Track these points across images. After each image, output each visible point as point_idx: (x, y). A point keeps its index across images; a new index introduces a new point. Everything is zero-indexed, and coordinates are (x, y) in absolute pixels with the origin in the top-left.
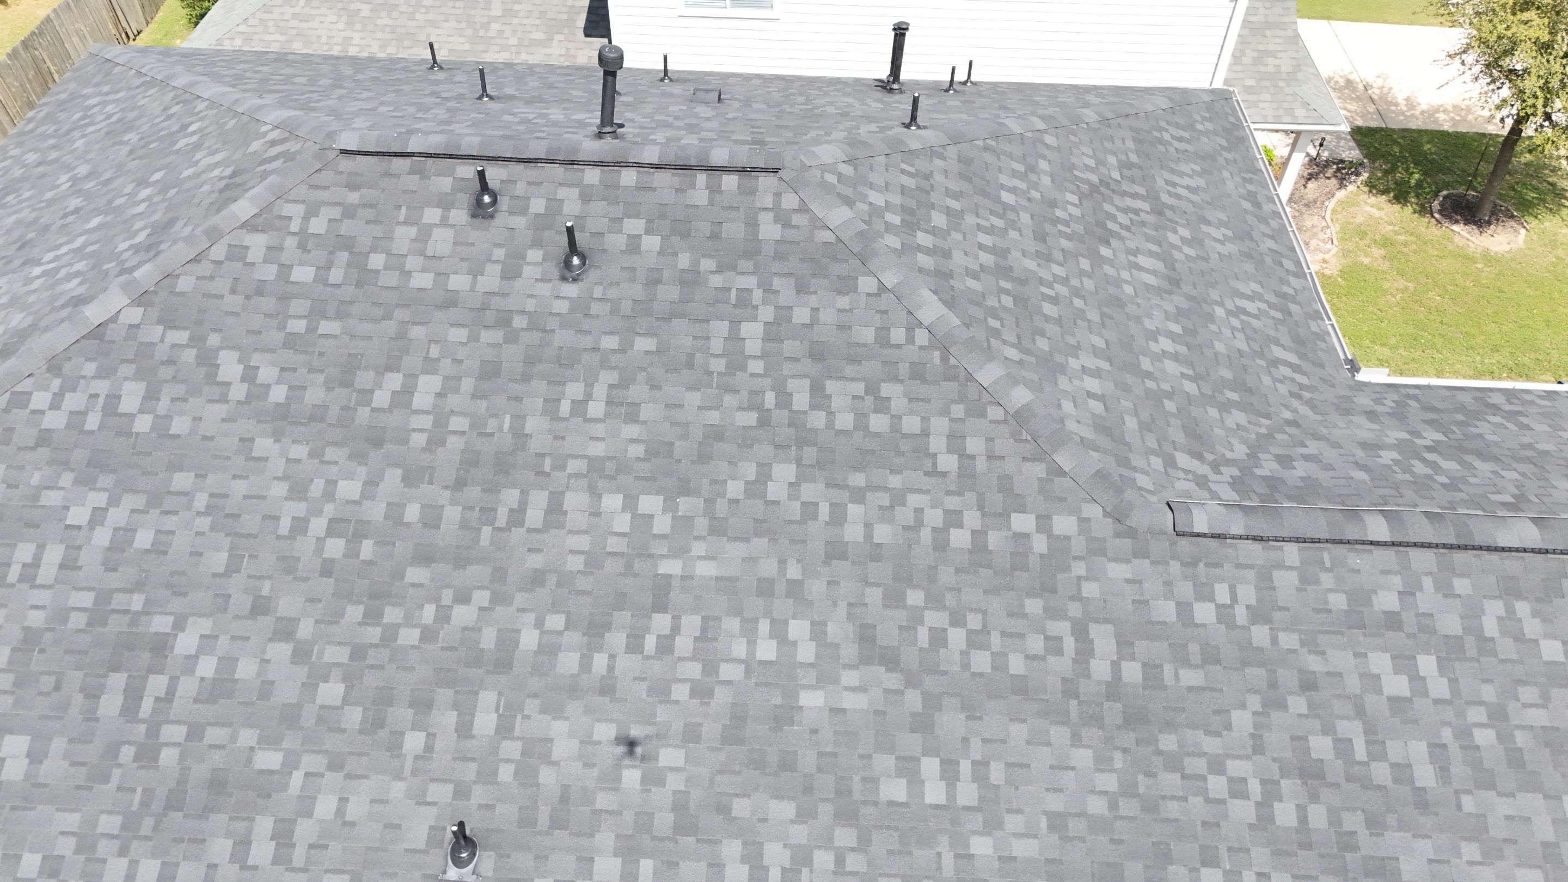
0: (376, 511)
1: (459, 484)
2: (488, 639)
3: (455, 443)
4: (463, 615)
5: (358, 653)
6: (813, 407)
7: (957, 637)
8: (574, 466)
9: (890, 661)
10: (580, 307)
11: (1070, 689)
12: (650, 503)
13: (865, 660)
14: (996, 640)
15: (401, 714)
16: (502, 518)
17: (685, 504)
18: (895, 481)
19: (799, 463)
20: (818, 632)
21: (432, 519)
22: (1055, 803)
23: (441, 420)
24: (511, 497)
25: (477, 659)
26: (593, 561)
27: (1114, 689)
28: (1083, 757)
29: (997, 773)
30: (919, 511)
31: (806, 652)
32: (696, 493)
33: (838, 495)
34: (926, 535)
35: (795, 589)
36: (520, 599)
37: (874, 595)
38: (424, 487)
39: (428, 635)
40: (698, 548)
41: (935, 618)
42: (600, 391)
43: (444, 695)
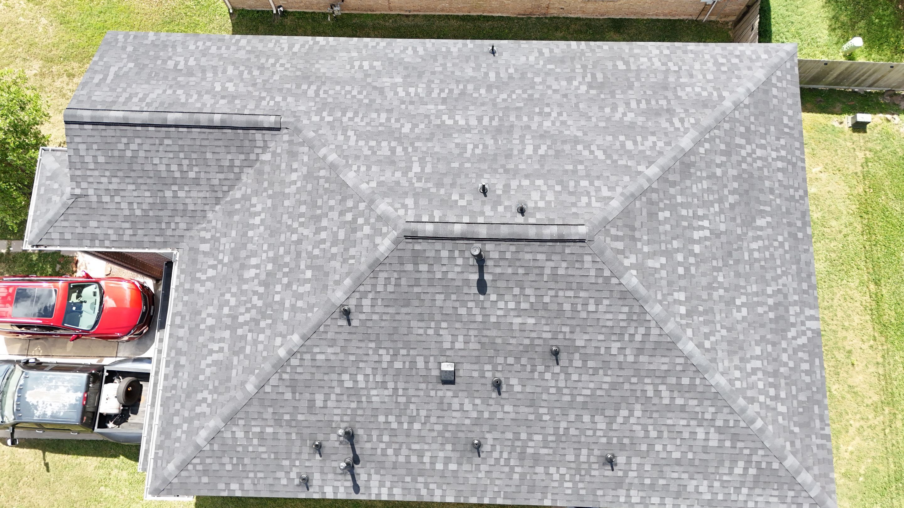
0: (537, 119)
1: (512, 126)
2: (495, 91)
3: (516, 136)
4: (504, 96)
5: (533, 88)
6: (395, 147)
7: (355, 93)
8: (476, 131)
9: (375, 88)
10: (480, 176)
11: (324, 83)
12: (450, 122)
13: (383, 88)
14: (343, 92)
15: (516, 76)
16: (497, 119)
17: (438, 122)
18: (369, 128)
19: (401, 133)
20: (396, 93)
21: (518, 117)
22: (333, 62)
23: (522, 142)
24: (495, 123)
25: (497, 88)
26: (466, 108)
27: (310, 84)
28: (322, 70)
29: (348, 67)
30: (362, 121)
31: (400, 90)
32: (434, 125)
33: (388, 124)
34: (360, 115)
35: (403, 102)
36: (487, 100)
37: (378, 101)
38: (523, 125)
39: (514, 92)
40: (433, 111)
41: (359, 97)
42: (469, 151)
43: (505, 80)
